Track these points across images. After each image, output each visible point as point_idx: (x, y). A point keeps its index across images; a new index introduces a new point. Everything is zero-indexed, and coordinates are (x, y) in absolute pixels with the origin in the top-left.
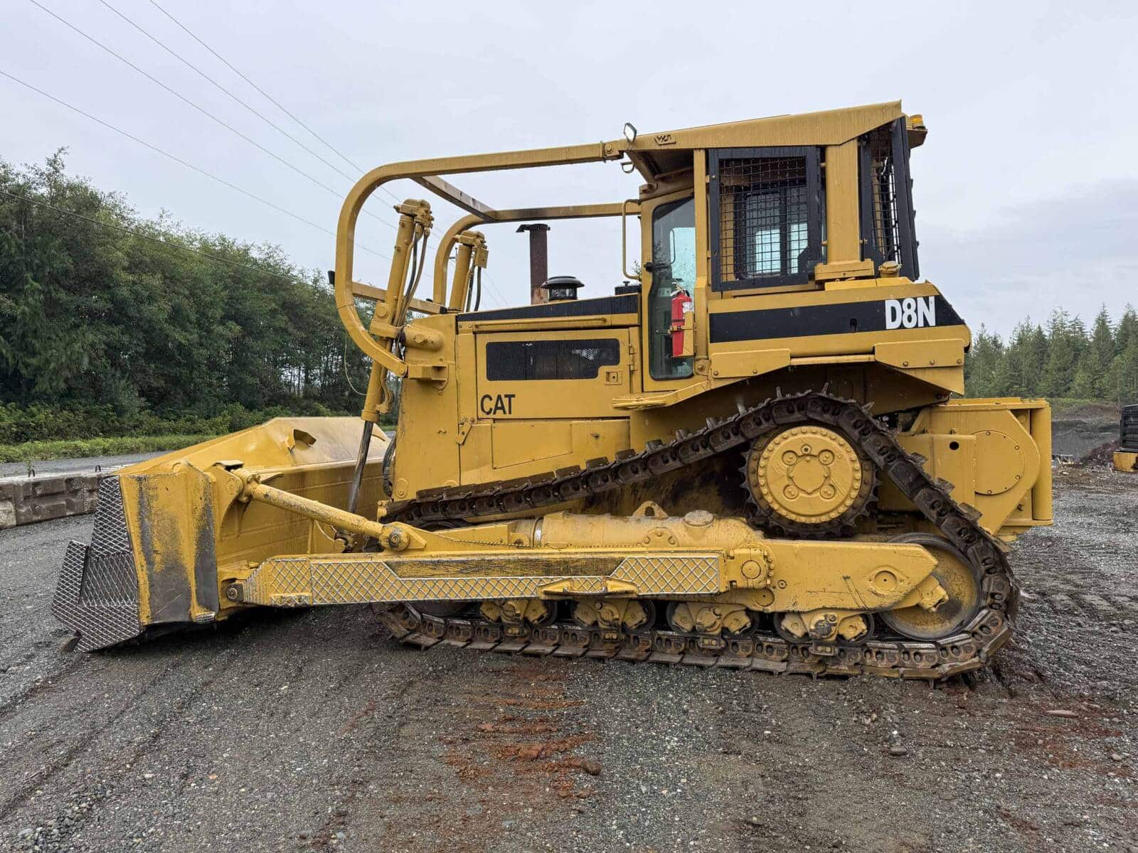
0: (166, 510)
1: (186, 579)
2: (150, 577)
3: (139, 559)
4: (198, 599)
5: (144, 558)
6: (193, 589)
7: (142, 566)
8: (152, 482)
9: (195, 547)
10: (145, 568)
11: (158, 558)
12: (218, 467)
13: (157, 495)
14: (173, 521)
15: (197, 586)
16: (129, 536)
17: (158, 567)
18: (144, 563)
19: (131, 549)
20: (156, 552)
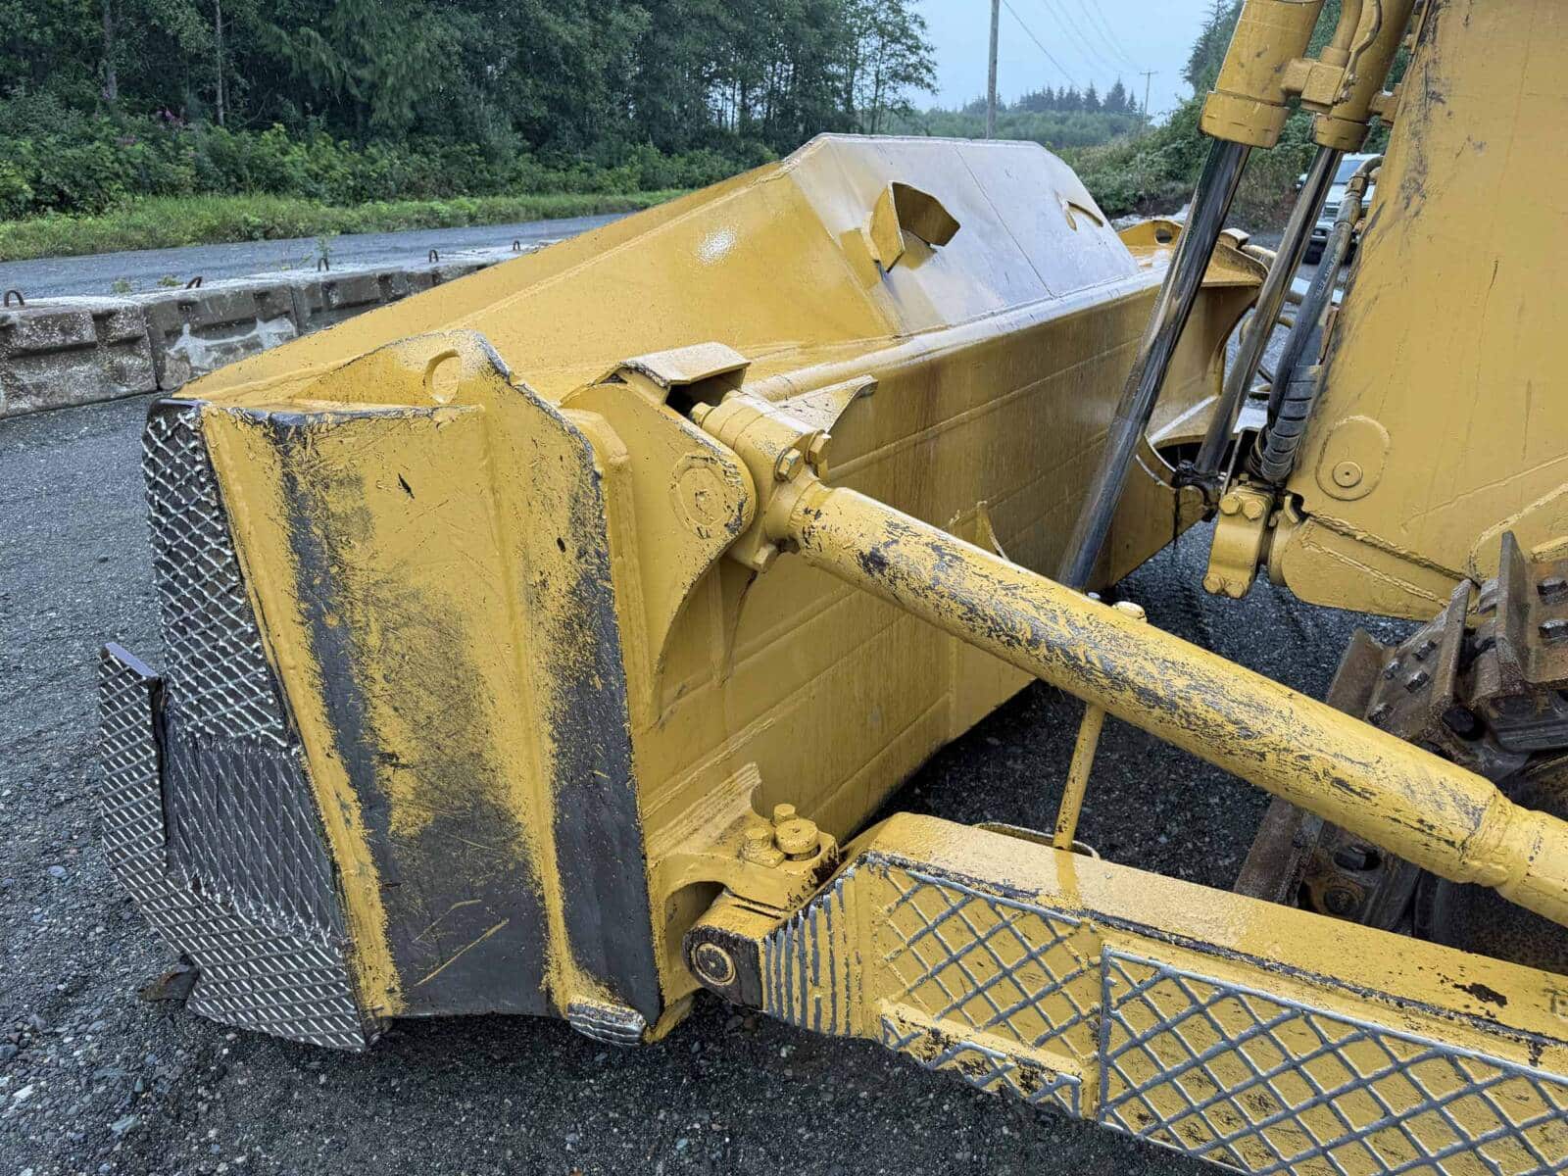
0: (414, 582)
1: (525, 866)
2: (381, 854)
3: (329, 778)
4: (576, 943)
5: (345, 778)
6: (555, 905)
7: (344, 806)
8: (336, 454)
9: (550, 746)
10: (355, 813)
11: (401, 785)
12: (635, 385)
13: (365, 515)
14: (447, 632)
15: (569, 898)
16: (276, 683)
17: (406, 818)
18: (349, 796)
19: (294, 738)
20: (390, 758)
